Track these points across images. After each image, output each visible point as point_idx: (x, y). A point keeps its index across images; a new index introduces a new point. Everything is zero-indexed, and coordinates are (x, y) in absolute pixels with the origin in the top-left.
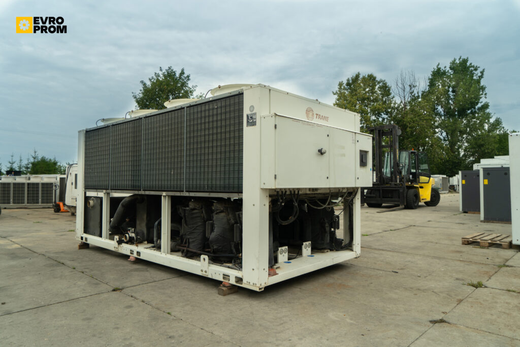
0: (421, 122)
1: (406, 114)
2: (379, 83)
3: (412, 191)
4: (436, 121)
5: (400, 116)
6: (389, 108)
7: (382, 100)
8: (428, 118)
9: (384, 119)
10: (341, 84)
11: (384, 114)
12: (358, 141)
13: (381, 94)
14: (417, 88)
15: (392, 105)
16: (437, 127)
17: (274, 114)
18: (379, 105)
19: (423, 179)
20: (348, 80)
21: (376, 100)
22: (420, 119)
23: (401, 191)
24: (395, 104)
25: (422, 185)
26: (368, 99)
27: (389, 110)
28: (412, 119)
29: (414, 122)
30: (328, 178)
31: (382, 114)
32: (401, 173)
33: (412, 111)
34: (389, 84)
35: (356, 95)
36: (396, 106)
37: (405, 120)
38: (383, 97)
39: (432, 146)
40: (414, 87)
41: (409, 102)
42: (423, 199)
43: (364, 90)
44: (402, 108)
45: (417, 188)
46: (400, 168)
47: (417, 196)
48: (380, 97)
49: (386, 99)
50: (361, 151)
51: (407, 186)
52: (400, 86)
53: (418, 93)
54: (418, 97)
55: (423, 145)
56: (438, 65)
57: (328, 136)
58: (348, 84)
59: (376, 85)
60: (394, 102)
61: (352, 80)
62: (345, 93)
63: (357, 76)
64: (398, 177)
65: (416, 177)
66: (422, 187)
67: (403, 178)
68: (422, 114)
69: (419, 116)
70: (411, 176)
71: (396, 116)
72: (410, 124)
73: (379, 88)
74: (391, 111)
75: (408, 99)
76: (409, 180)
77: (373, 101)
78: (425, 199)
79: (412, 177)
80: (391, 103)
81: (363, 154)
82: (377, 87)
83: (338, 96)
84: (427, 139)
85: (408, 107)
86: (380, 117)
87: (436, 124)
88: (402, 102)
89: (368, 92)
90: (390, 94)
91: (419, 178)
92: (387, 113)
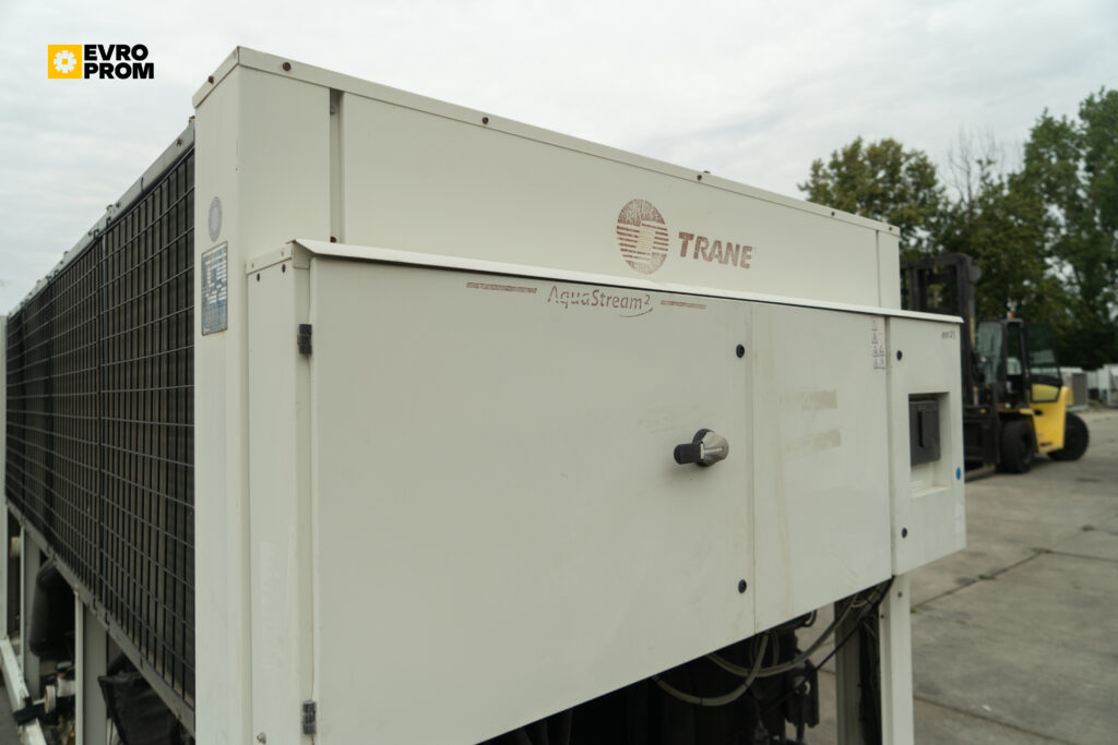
0: (1012, 244)
1: (974, 227)
2: (908, 157)
3: (1014, 427)
4: (1047, 240)
5: (958, 232)
6: (933, 215)
7: (915, 197)
8: (1027, 233)
9: (920, 241)
10: (816, 167)
11: (922, 229)
12: (899, 355)
13: (914, 183)
14: (998, 165)
15: (940, 207)
16: (1050, 254)
17: (289, 250)
18: (910, 207)
19: (1041, 391)
20: (835, 155)
21: (901, 197)
22: (1010, 238)
23: (986, 427)
24: (947, 204)
25: (1040, 407)
26: (883, 196)
27: (933, 220)
28: (989, 237)
29: (994, 244)
30: (743, 587)
31: (917, 229)
32: (982, 378)
33: (989, 219)
34: (931, 160)
35: (854, 187)
36: (950, 209)
37: (972, 240)
38: (917, 190)
39: (1040, 298)
40: (989, 162)
41: (981, 200)
42: (1043, 445)
43: (874, 174)
44: (964, 213)
45: (1029, 417)
46: (980, 366)
47: (1029, 437)
48: (912, 190)
49: (925, 195)
50: (913, 398)
51: (1000, 414)
52: (958, 160)
53: (1000, 177)
54: (1001, 186)
55: (1018, 297)
56: (1046, 111)
57: (740, 351)
58: (834, 165)
59: (901, 164)
60: (943, 201)
61: (845, 154)
62: (827, 185)
63: (857, 146)
64: (975, 389)
65: (1022, 386)
66: (1038, 413)
67: (989, 392)
68: (1012, 226)
69: (1005, 229)
70: (1009, 385)
71: (948, 233)
72: (984, 249)
73: (908, 169)
74: (938, 222)
75: (977, 191)
76: (1005, 397)
77: (896, 200)
78: (1049, 444)
79: (1013, 387)
80: (936, 203)
81: (924, 411)
82: (903, 168)
83: (812, 193)
84: (1026, 283)
85: (979, 211)
86: (911, 235)
87: (1048, 246)
88: (962, 200)
89: (881, 180)
90: (934, 183)
91: (1030, 389)
92: (929, 227)
